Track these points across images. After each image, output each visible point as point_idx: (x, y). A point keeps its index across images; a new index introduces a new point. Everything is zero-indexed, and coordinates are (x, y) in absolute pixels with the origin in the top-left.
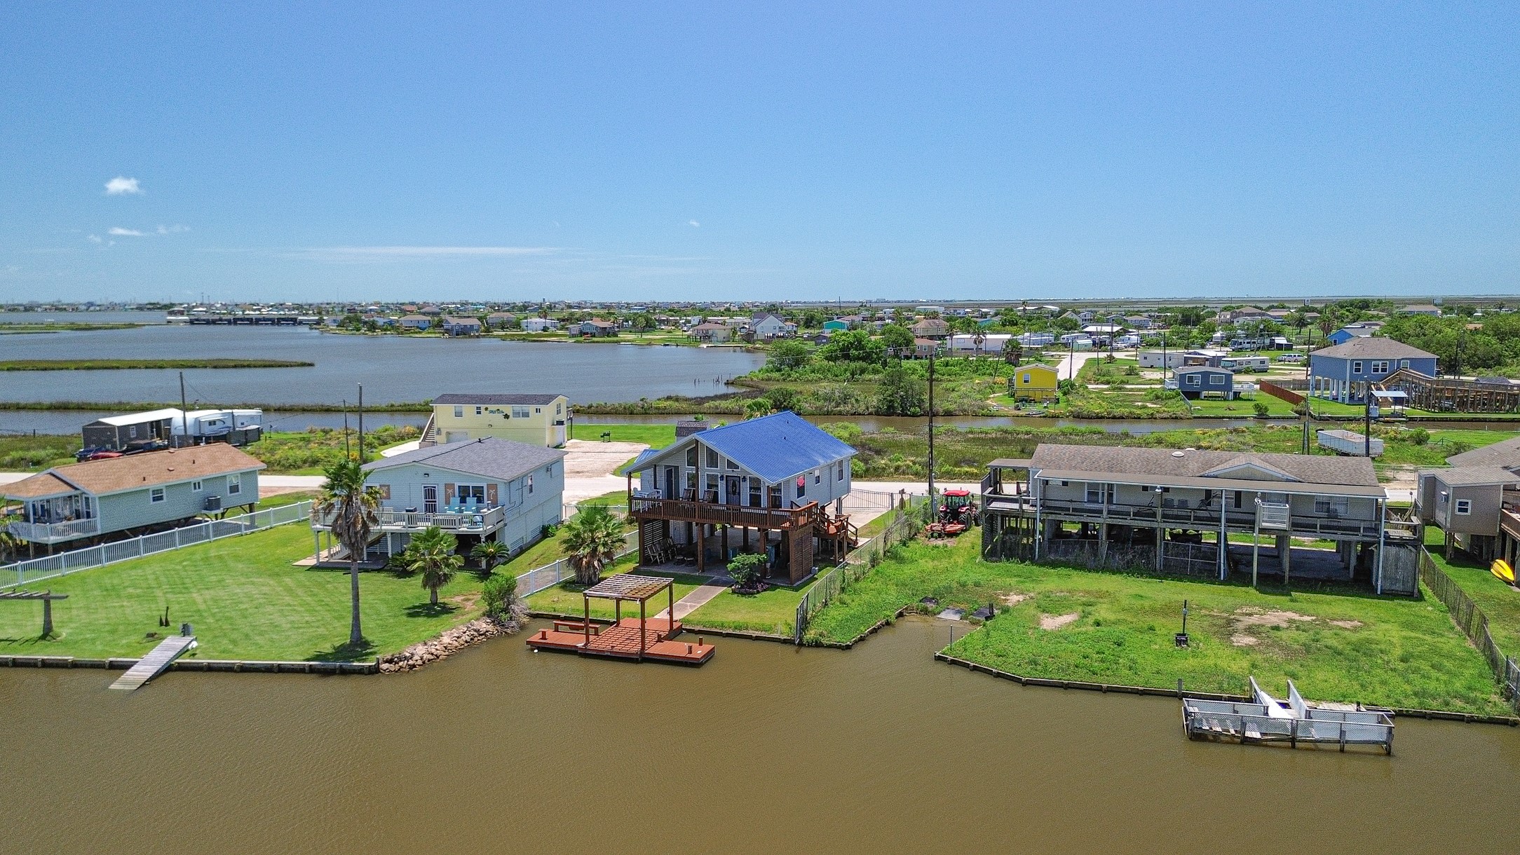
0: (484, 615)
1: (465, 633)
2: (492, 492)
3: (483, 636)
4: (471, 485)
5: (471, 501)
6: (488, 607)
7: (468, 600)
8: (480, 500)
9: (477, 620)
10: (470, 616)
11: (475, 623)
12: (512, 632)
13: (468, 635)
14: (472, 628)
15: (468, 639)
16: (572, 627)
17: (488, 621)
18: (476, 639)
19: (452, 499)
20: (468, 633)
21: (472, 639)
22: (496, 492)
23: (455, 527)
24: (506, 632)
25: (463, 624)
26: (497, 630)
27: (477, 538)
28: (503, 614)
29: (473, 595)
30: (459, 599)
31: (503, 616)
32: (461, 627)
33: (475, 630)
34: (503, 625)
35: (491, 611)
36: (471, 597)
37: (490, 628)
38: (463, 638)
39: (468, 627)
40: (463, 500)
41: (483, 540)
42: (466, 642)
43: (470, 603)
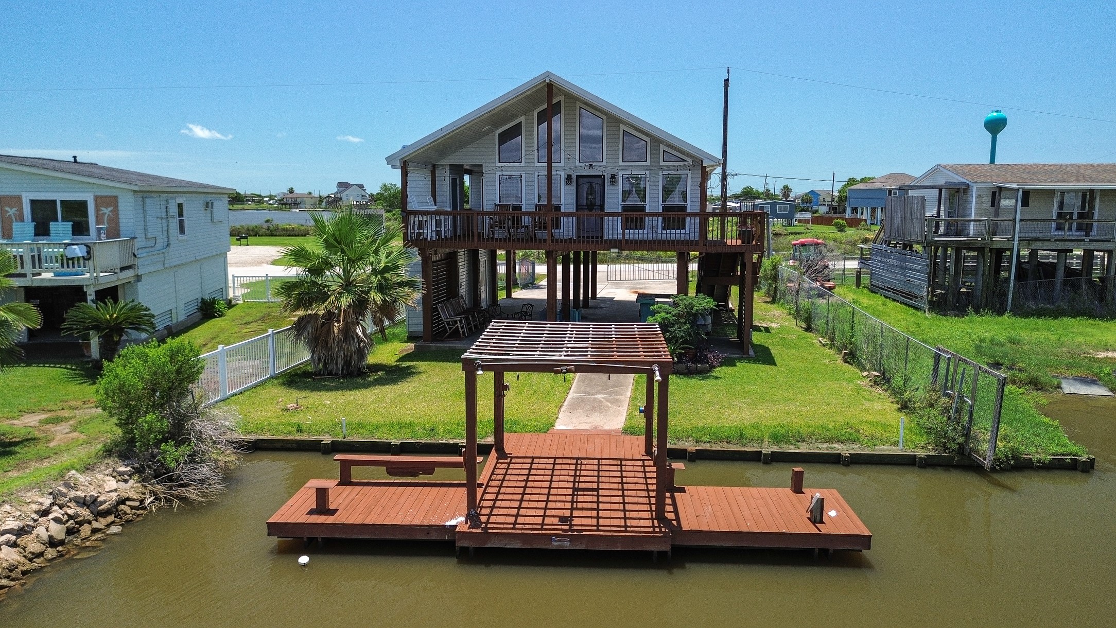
0: (109, 452)
1: (45, 513)
2: (107, 211)
3: (110, 518)
4: (59, 197)
5: (61, 228)
6: (119, 432)
7: (58, 420)
8: (80, 229)
9: (88, 468)
10: (66, 459)
11: (82, 478)
12: (205, 495)
13: (57, 520)
14: (73, 494)
15: (57, 530)
16: (394, 469)
17: (123, 469)
18: (86, 530)
19: (16, 226)
20: (57, 512)
21: (70, 532)
22: (116, 211)
23: (23, 271)
24: (182, 499)
25: (39, 486)
26: (153, 493)
27: (78, 292)
28: (169, 448)
29: (72, 408)
30: (32, 420)
31: (172, 453)
32: (30, 496)
33: (82, 502)
34: (170, 479)
35: (132, 441)
36: (66, 414)
37: (131, 488)
38: (41, 531)
39: (55, 495)
40: (42, 230)
41: (91, 296)
42: (52, 543)
43: (64, 428)
